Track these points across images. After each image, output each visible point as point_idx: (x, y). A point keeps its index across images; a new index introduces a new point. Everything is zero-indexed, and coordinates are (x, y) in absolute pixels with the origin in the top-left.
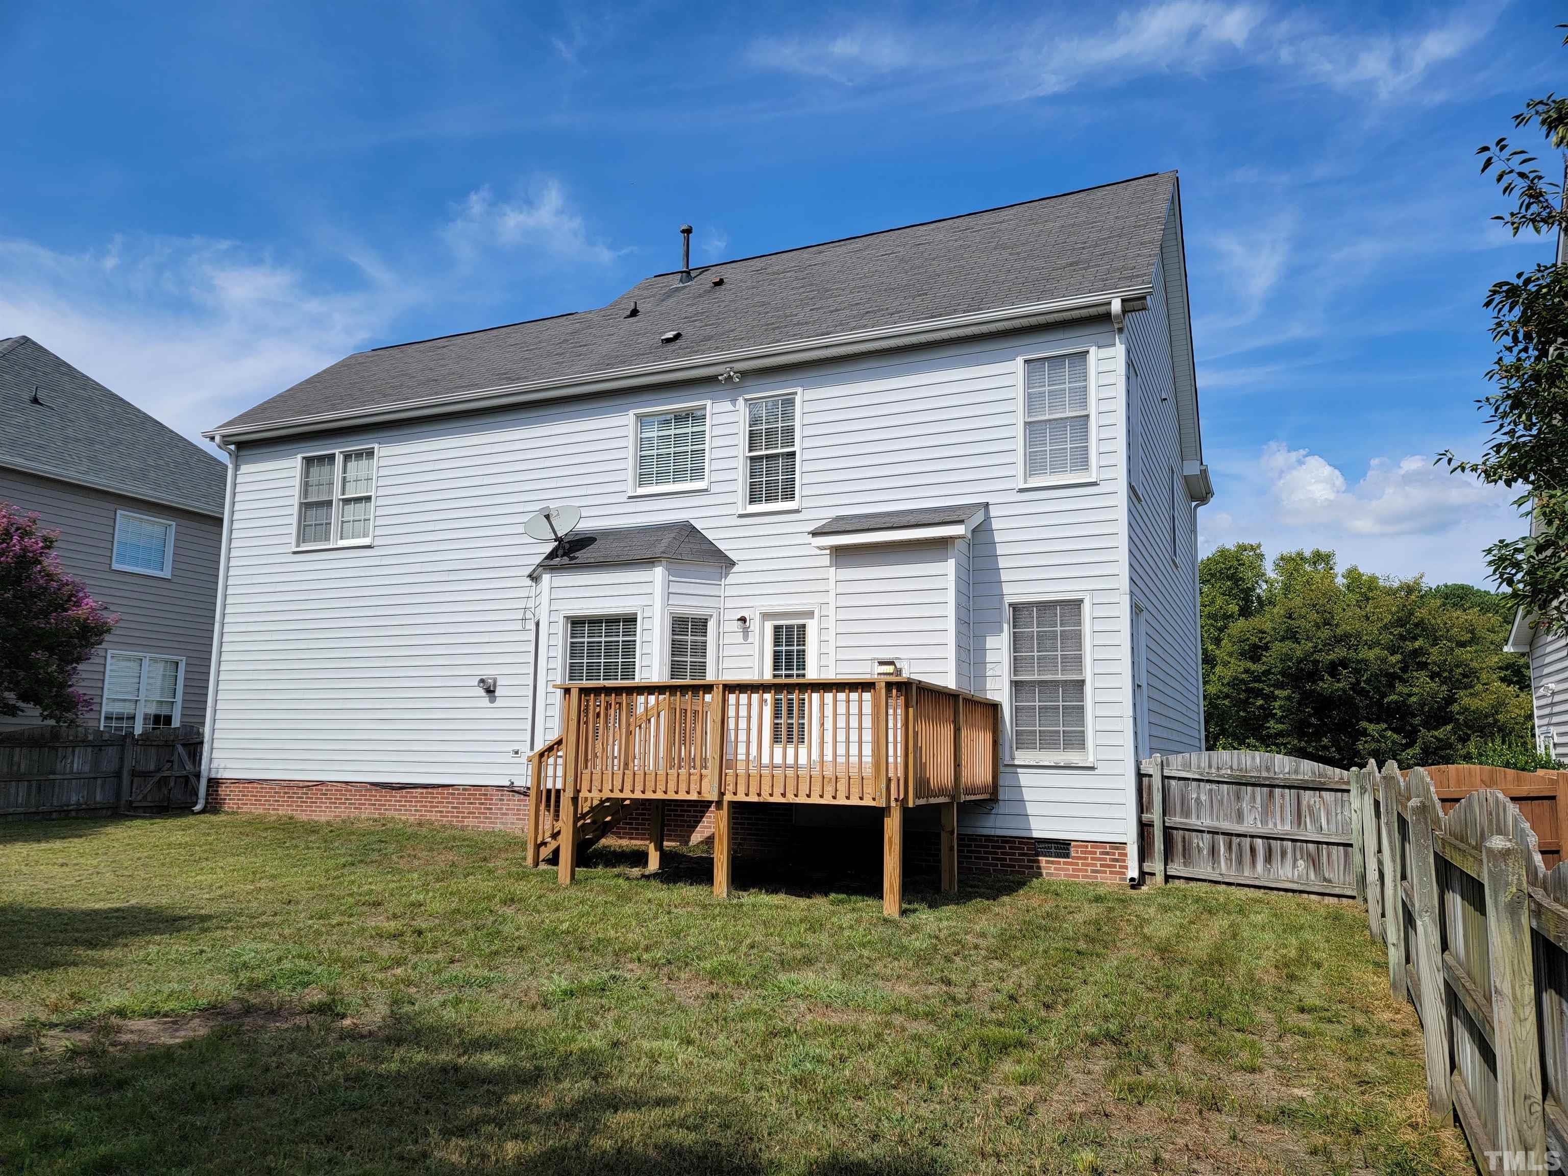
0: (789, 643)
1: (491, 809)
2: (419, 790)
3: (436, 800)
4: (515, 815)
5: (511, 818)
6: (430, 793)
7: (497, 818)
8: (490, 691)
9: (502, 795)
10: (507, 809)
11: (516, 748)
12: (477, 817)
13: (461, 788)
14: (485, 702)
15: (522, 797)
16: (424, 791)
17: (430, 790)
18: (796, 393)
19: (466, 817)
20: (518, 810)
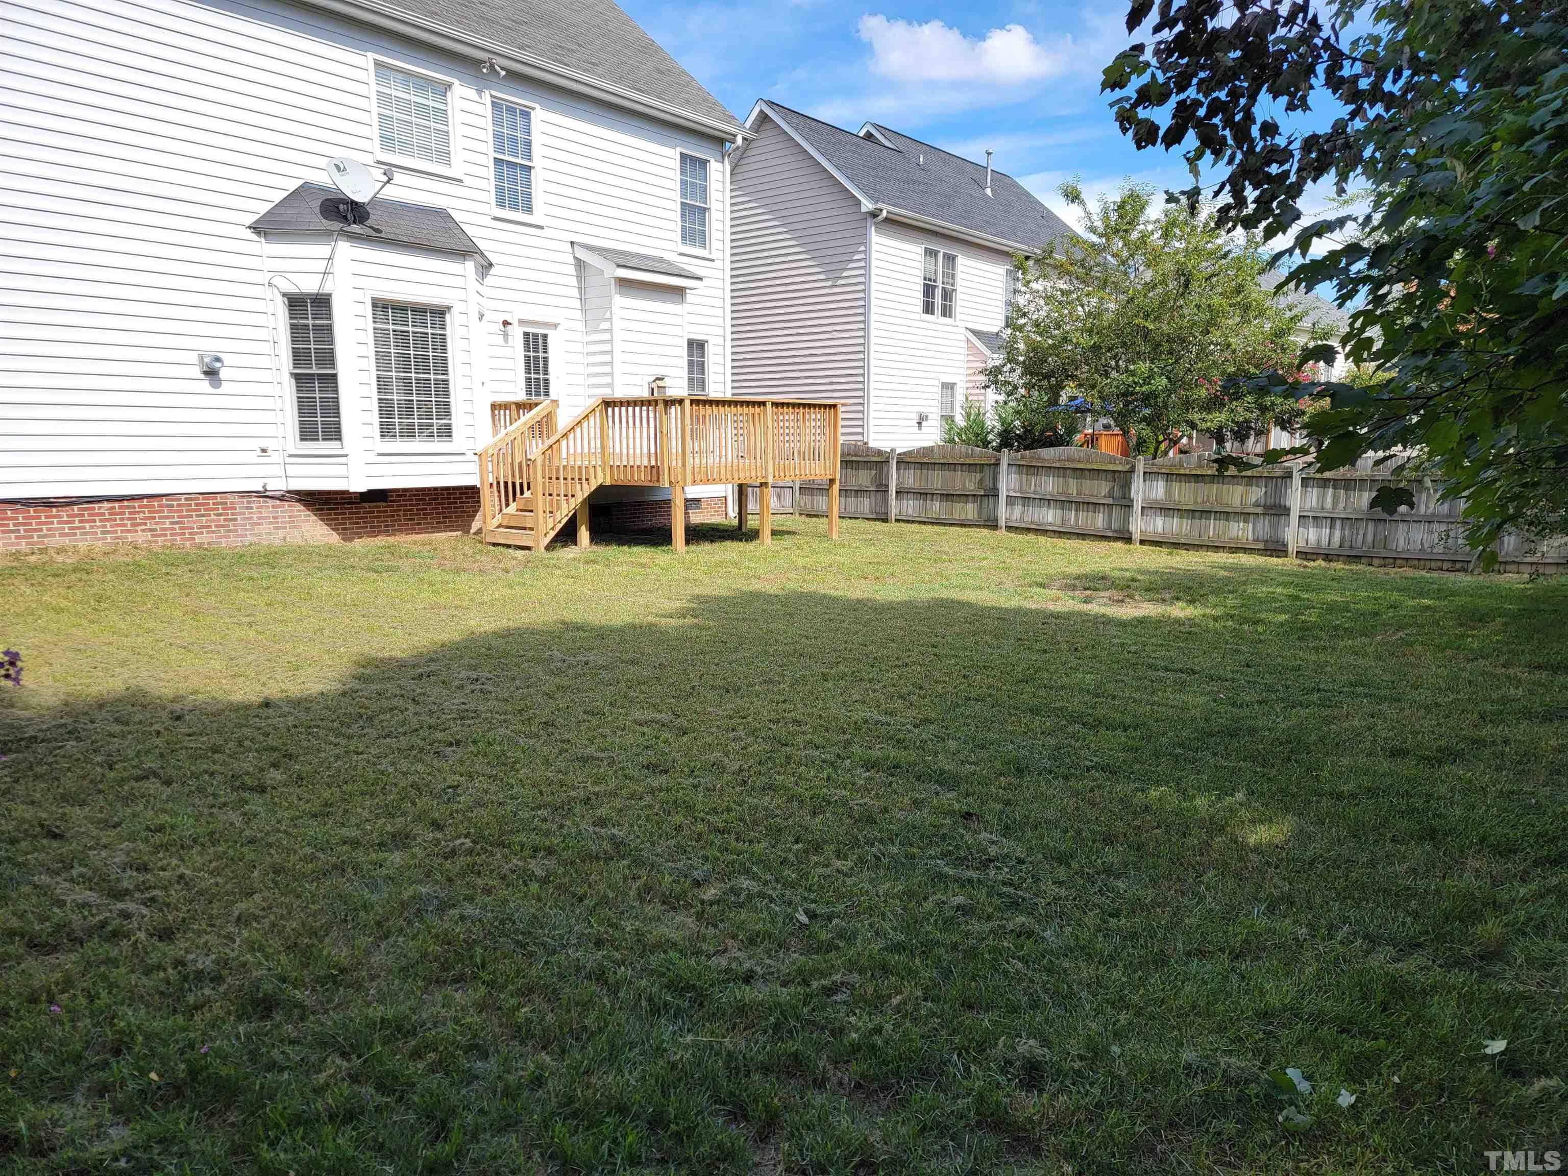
0: (536, 350)
1: (235, 520)
2: (106, 505)
3: (141, 515)
4: (270, 523)
5: (264, 528)
6: (128, 507)
7: (246, 530)
8: (211, 373)
9: (249, 502)
10: (259, 518)
11: (264, 446)
12: (213, 532)
13: (183, 497)
14: (205, 385)
15: (278, 502)
16: (117, 505)
17: (126, 503)
18: (533, 109)
19: (197, 533)
20: (274, 518)
